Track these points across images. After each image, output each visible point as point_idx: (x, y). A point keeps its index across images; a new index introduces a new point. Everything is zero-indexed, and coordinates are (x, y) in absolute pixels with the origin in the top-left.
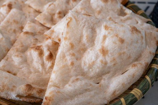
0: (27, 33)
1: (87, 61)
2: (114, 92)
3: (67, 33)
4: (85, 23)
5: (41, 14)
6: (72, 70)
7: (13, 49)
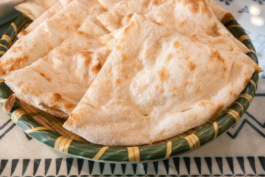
0: (81, 33)
1: (138, 83)
2: (163, 132)
3: (123, 41)
4: (149, 33)
5: (106, 13)
6: (116, 90)
7: (57, 49)
